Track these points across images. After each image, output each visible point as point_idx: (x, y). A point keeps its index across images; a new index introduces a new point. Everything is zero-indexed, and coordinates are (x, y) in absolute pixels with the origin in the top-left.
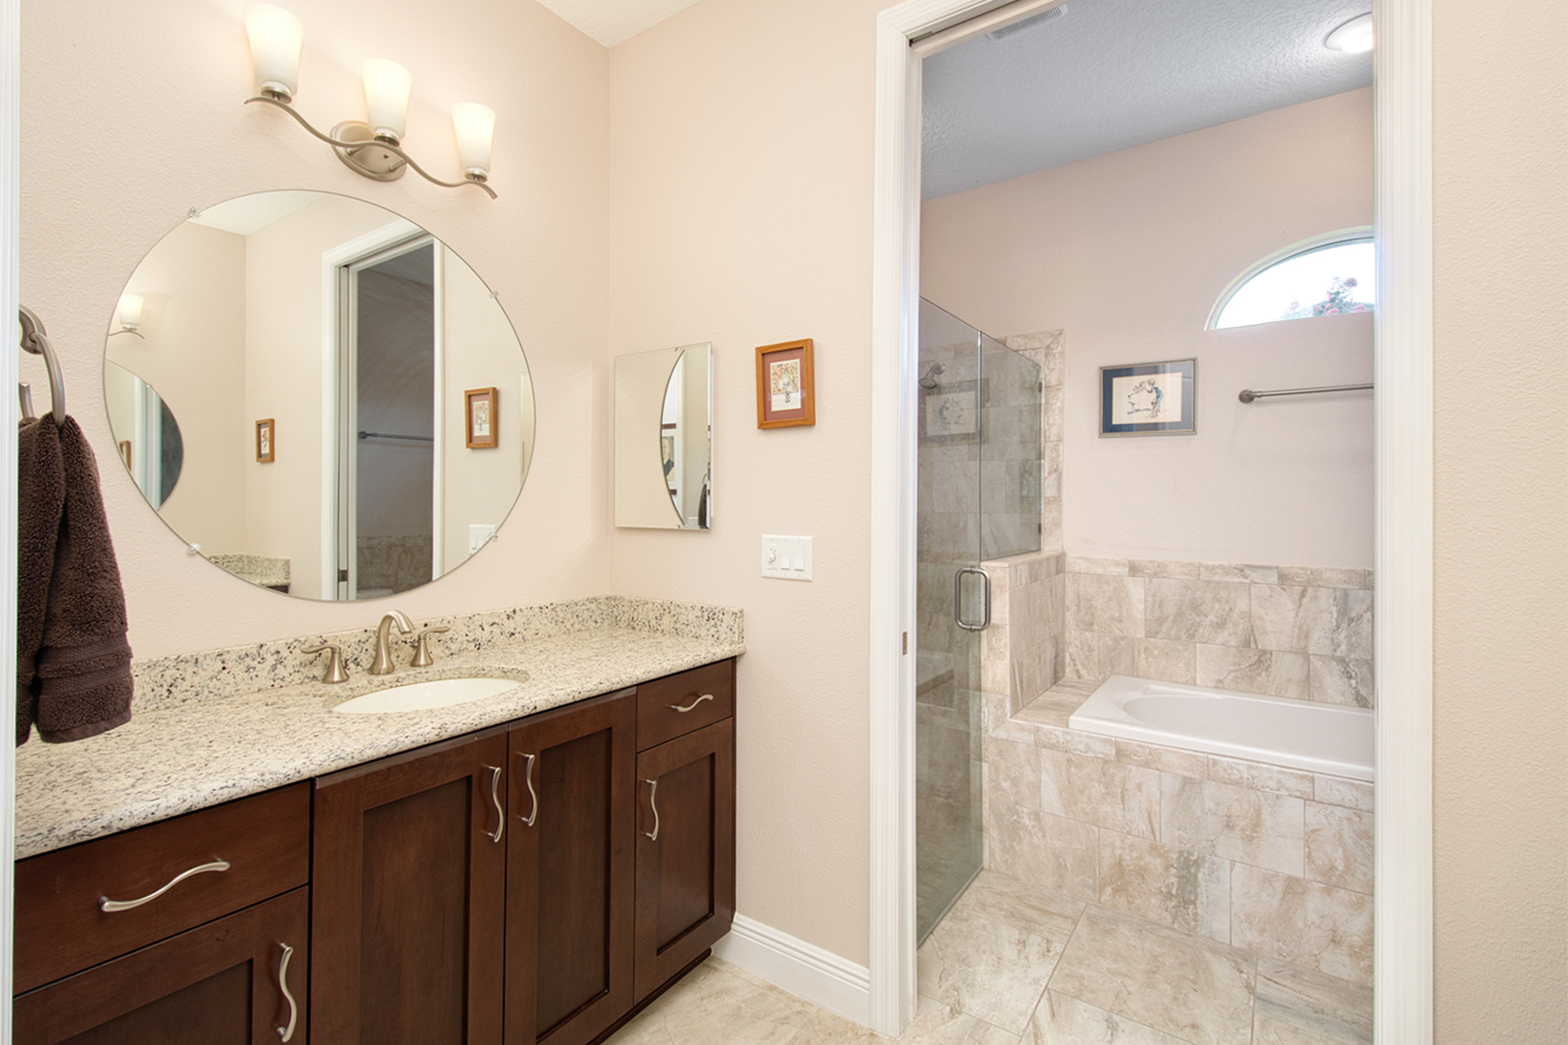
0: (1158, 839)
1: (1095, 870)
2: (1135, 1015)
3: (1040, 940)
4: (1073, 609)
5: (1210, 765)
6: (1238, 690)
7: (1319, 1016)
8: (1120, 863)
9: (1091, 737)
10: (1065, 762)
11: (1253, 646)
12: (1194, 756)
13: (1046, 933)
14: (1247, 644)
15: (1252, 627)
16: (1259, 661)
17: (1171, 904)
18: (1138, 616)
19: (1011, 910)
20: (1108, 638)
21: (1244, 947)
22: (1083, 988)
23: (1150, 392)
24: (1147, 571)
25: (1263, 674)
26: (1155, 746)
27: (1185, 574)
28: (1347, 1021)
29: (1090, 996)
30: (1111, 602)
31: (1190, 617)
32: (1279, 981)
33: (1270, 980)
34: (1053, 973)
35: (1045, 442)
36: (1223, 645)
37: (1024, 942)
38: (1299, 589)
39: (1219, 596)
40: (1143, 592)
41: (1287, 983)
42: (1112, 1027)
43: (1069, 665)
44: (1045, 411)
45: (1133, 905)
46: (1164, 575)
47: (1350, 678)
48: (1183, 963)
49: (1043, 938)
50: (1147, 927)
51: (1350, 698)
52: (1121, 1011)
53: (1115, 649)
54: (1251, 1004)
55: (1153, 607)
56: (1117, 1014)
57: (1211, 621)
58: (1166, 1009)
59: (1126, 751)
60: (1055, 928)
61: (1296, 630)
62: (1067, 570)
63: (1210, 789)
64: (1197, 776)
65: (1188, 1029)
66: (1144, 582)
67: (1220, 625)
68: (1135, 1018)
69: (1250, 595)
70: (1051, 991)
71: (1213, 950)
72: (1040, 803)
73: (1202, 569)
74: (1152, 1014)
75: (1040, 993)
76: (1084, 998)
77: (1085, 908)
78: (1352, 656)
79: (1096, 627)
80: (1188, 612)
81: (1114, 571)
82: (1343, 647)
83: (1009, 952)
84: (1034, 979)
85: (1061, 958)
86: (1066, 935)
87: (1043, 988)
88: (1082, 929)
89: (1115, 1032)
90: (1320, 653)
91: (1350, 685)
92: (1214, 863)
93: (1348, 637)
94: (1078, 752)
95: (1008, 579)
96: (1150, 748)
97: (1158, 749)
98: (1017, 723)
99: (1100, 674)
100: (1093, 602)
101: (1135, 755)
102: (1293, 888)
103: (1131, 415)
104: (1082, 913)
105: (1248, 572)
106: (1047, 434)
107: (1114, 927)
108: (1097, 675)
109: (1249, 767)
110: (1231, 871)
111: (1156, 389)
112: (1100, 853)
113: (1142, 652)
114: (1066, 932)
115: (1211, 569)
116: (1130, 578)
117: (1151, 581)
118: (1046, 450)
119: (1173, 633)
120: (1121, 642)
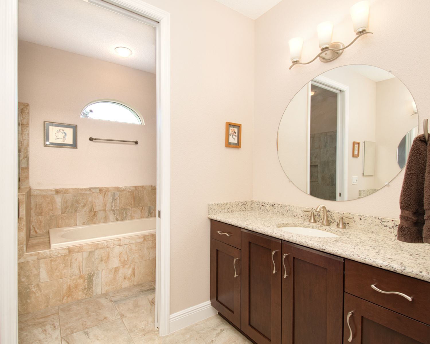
0: (82, 273)
1: (60, 294)
2: (90, 326)
3: (50, 326)
4: (34, 209)
5: (97, 245)
6: (89, 224)
7: (127, 297)
8: (69, 287)
9: (60, 249)
10: (50, 261)
11: (93, 210)
12: (92, 244)
13: (51, 323)
14: (91, 210)
15: (92, 205)
16: (94, 215)
17: (85, 291)
18: (59, 207)
19: (33, 324)
20: (48, 217)
21: (105, 292)
22: (72, 330)
23: (63, 133)
24: (62, 192)
25: (95, 218)
26: (81, 245)
27: (74, 192)
28: (132, 295)
29: (75, 330)
30: (49, 204)
31: (75, 205)
32: (115, 295)
33: (114, 296)
34: (61, 332)
35: (21, 146)
36: (85, 212)
37: (45, 330)
38: (104, 193)
39: (84, 198)
40: (60, 199)
41: (117, 295)
42: (87, 333)
43: (32, 230)
44: (21, 134)
45: (74, 298)
46: (68, 193)
47: (115, 214)
48: (94, 305)
49: (51, 325)
50: (79, 302)
51: (115, 219)
52: (86, 328)
53: (50, 220)
54: (113, 304)
55: (64, 204)
56: (86, 329)
57: (82, 205)
58: (97, 319)
59: (72, 250)
60: (53, 319)
61: (103, 204)
62: (31, 195)
63: (97, 252)
64: (93, 250)
65: (104, 320)
66: (61, 196)
67: (84, 206)
68: (91, 327)
69: (92, 196)
70: (64, 337)
71: (98, 298)
72: (39, 280)
73: (79, 190)
74: (94, 323)
75: (60, 340)
76: (74, 332)
77: (58, 308)
78: (115, 209)
79: (43, 214)
80: (75, 204)
81: (50, 193)
82: (114, 207)
83: (42, 336)
84: (56, 338)
85: (60, 326)
86: (57, 319)
87: (60, 338)
88: (61, 314)
89: (88, 334)
90: (109, 209)
91: (115, 216)
92: (97, 273)
93: (115, 204)
94: (55, 256)
95: (25, 199)
96: (79, 246)
97: (82, 246)
98: (29, 254)
99: (44, 230)
100: (42, 205)
101: (75, 250)
102: (117, 270)
103: (56, 140)
104: (58, 310)
105: (92, 190)
106: (22, 143)
107: (70, 308)
108: (43, 230)
109: (107, 242)
110: (102, 273)
111: (65, 132)
112: (62, 287)
113: (60, 219)
114: (57, 318)
115: (82, 190)
116: (56, 195)
117: (63, 195)
118: (22, 149)
119: (70, 211)
120: (53, 217)
